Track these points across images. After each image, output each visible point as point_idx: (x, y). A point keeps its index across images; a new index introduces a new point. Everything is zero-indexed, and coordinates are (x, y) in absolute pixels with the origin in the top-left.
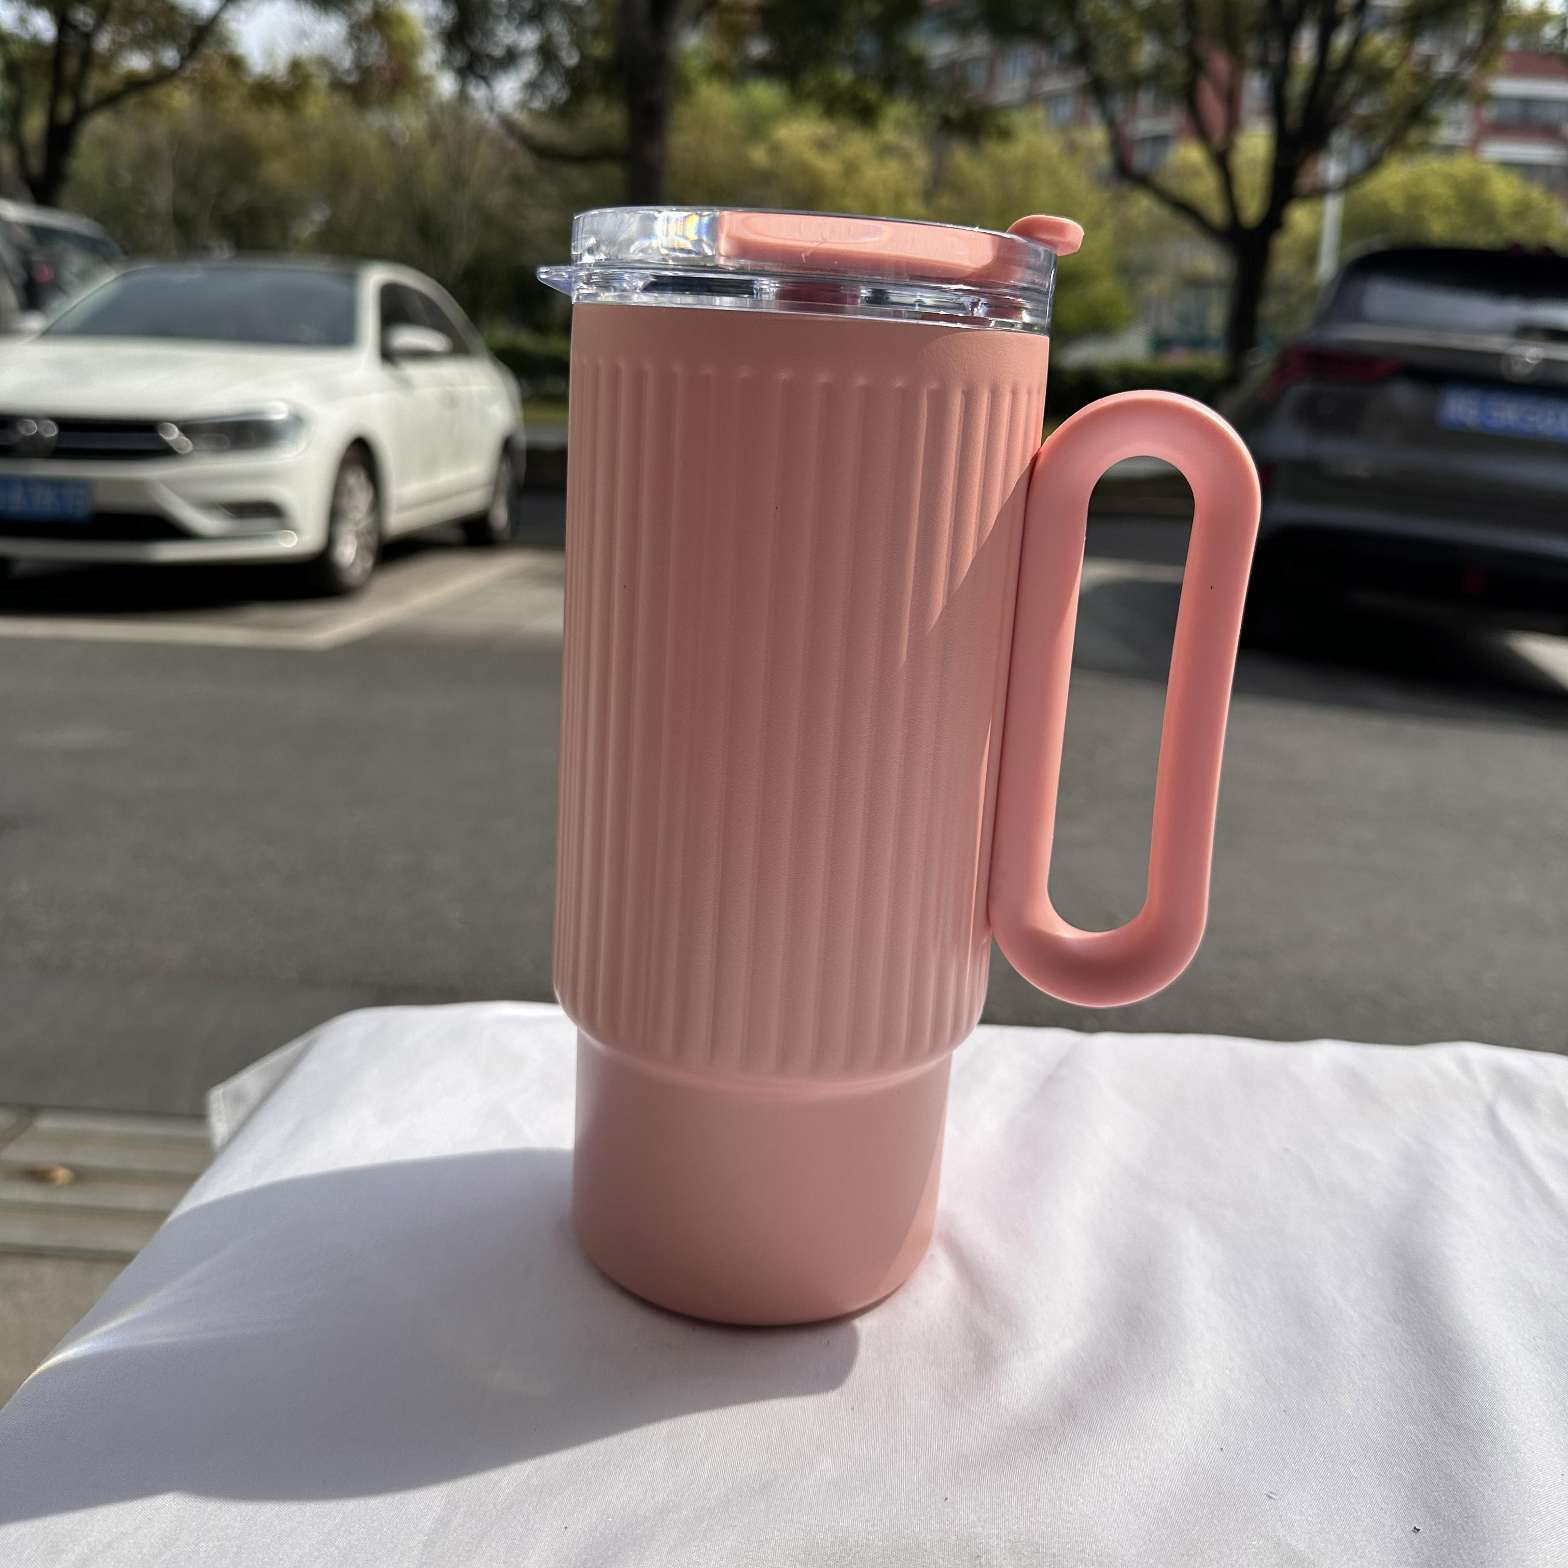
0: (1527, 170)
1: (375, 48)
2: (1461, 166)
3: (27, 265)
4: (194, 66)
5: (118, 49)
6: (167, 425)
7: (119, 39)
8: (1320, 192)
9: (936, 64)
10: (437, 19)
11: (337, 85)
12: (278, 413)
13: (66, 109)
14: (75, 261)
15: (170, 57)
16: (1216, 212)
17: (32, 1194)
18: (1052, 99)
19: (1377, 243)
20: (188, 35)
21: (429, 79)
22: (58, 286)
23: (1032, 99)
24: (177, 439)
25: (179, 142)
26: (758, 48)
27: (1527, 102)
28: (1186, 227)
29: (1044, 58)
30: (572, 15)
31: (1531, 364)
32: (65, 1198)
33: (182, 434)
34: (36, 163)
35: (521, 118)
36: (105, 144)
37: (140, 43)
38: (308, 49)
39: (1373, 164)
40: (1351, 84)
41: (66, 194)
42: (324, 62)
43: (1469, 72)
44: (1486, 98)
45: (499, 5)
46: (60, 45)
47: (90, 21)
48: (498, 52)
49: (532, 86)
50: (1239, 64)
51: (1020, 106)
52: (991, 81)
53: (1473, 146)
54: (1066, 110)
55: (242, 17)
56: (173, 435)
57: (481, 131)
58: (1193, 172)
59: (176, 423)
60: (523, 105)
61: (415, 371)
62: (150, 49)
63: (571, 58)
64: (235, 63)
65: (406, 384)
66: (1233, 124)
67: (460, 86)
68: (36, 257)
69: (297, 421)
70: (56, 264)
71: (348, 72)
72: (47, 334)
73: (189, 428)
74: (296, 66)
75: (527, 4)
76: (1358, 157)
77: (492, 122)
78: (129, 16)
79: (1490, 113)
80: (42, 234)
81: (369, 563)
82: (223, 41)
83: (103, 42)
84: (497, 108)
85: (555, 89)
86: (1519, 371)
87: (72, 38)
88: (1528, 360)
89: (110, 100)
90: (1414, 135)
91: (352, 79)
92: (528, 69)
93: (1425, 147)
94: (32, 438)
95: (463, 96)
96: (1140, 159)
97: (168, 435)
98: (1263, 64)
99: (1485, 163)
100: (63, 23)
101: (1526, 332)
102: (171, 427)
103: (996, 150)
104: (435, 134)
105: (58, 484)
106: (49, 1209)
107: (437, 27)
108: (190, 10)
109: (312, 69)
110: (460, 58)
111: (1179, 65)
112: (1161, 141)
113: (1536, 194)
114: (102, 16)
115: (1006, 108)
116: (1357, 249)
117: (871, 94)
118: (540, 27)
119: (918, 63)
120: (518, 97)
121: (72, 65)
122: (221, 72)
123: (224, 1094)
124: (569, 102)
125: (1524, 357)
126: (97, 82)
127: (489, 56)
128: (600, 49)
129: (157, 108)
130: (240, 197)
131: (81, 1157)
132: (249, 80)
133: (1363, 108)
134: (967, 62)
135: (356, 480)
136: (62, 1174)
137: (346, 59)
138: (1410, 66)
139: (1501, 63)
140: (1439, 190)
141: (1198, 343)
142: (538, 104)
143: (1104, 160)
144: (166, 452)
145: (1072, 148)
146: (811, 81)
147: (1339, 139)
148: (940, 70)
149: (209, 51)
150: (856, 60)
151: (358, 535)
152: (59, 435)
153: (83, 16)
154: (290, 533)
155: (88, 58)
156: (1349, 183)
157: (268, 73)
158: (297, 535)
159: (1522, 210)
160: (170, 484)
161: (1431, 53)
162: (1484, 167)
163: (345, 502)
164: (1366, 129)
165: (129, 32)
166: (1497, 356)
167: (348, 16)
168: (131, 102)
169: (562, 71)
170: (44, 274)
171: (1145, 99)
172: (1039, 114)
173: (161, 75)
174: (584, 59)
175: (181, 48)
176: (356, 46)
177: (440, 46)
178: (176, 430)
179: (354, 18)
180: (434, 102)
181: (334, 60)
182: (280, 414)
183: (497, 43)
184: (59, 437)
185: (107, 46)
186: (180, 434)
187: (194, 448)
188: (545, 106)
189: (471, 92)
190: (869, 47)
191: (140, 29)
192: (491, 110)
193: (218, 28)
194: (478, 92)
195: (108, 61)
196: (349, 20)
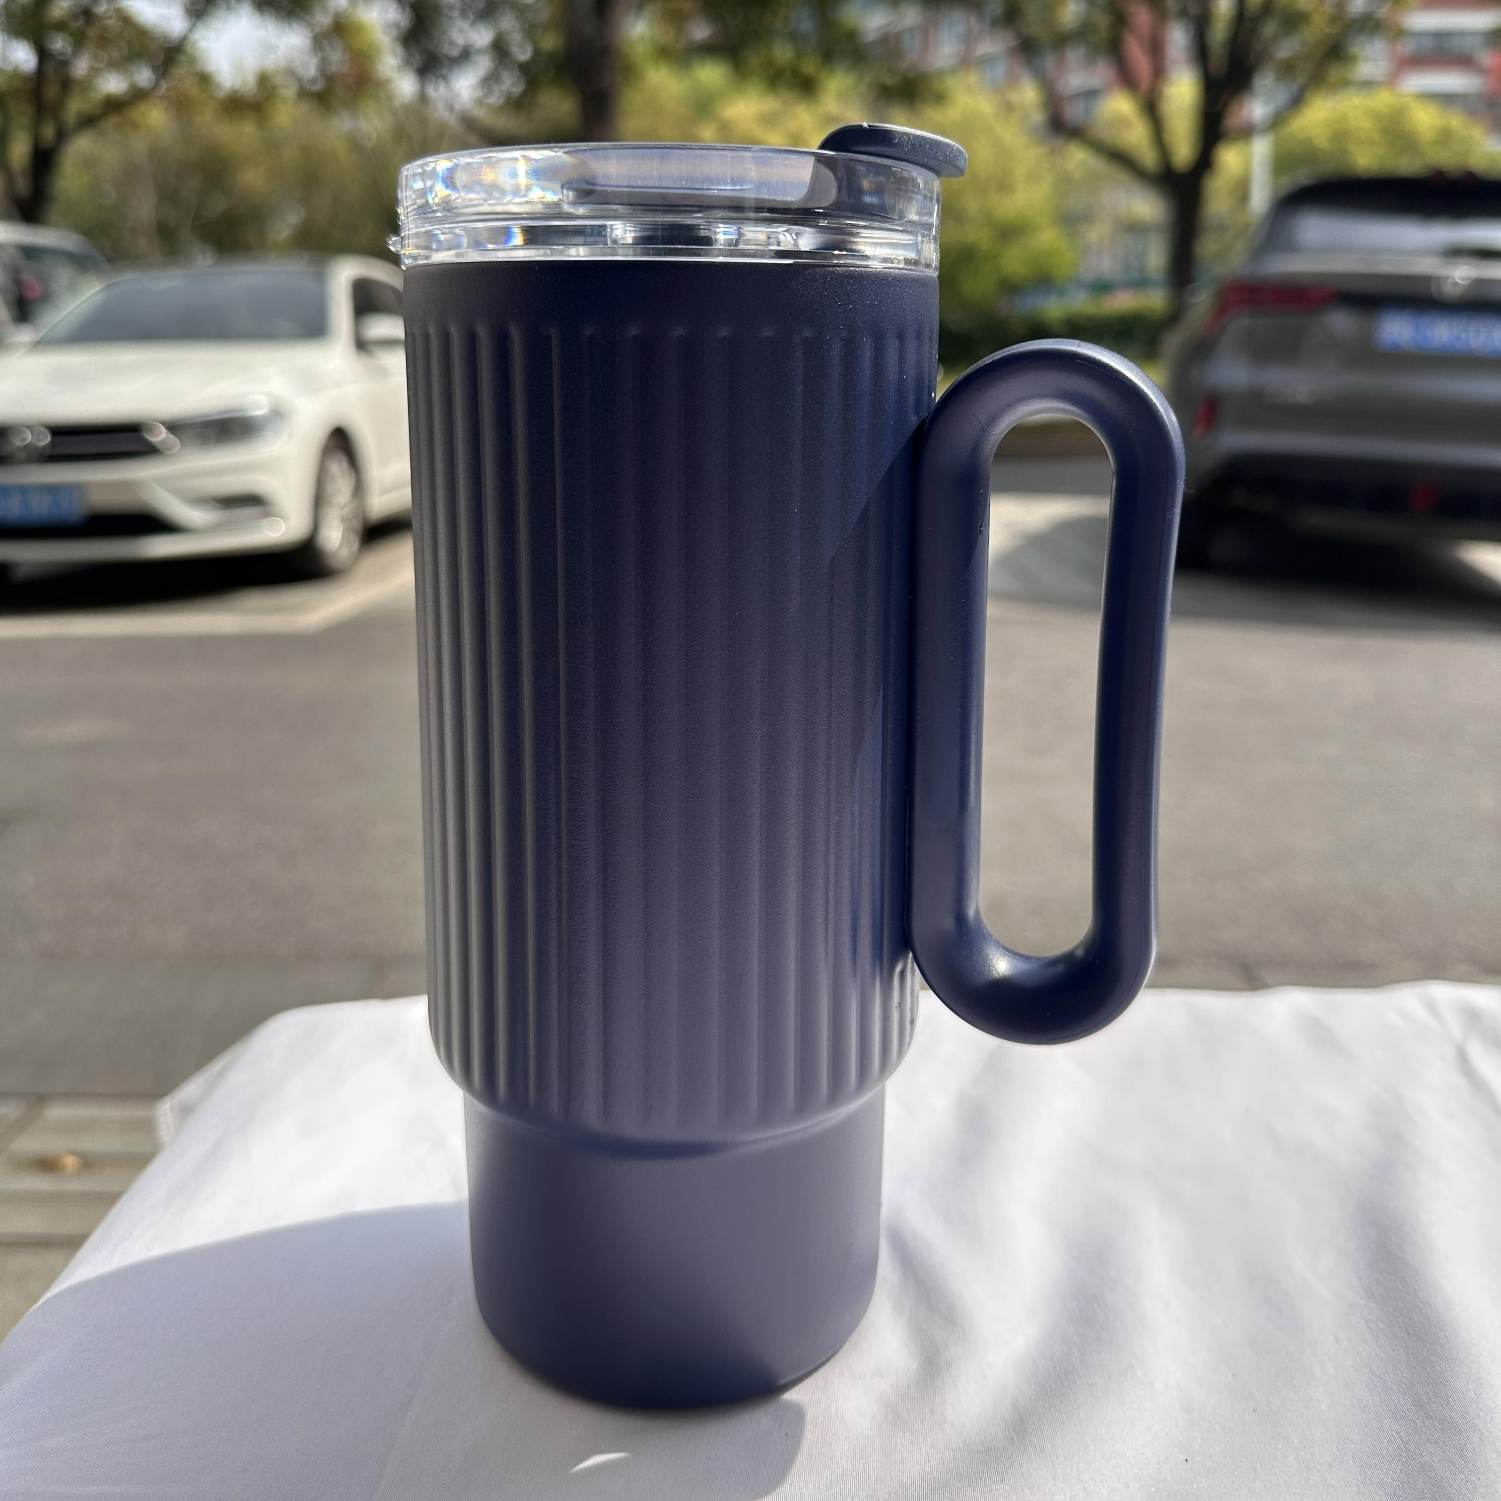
0: (1446, 99)
1: (337, 57)
2: (1383, 99)
3: (18, 283)
4: (164, 85)
5: (95, 72)
6: (154, 425)
7: (96, 66)
8: (1247, 133)
9: (871, 36)
10: (397, 26)
11: (304, 94)
12: (258, 408)
13: (49, 132)
14: (63, 274)
15: (144, 76)
16: (1149, 157)
17: (41, 1183)
18: (985, 62)
19: (1303, 177)
20: (162, 56)
21: (389, 81)
22: (46, 298)
23: (966, 62)
24: (164, 439)
25: (157, 154)
26: (701, 31)
27: (1440, 36)
28: (1121, 176)
29: (973, 21)
30: (521, 11)
31: (1460, 284)
32: (74, 1186)
33: (169, 433)
34: (23, 186)
35: (480, 113)
36: (89, 163)
37: (121, 64)
38: (274, 61)
39: (1297, 101)
40: (1269, 28)
41: (54, 213)
42: (290, 72)
43: (1384, 10)
44: (1401, 33)
45: (451, 7)
46: (40, 73)
47: (68, 49)
48: (455, 52)
49: (489, 81)
50: (1161, 14)
51: (954, 70)
52: (925, 46)
53: (1392, 80)
54: (1000, 70)
55: (211, 35)
56: (160, 436)
57: (441, 128)
58: (1123, 122)
59: (163, 423)
60: (480, 102)
61: (387, 359)
62: (127, 71)
63: (523, 53)
64: (205, 79)
65: (381, 373)
66: (1159, 72)
67: (419, 87)
68: (27, 277)
69: (277, 415)
70: (45, 279)
71: (314, 81)
72: (42, 344)
73: (174, 427)
74: (264, 80)
75: (480, 4)
76: (1282, 96)
77: (452, 120)
78: (104, 42)
79: (1407, 47)
80: (30, 253)
81: (356, 545)
82: (193, 60)
83: (81, 67)
84: (457, 107)
85: (511, 84)
87: (50, 68)
89: (89, 121)
90: (1334, 72)
91: (318, 87)
92: (483, 65)
93: (1345, 84)
94: (26, 447)
95: (423, 98)
96: (1073, 112)
97: (155, 436)
98: (1183, 13)
99: (1404, 96)
100: (43, 53)
101: (1456, 253)
102: (156, 426)
103: (932, 114)
104: (399, 133)
105: (53, 489)
106: (58, 1198)
107: (395, 33)
109: (278, 81)
110: (418, 59)
111: (1103, 21)
112: (1091, 95)
113: (1456, 121)
114: (79, 42)
115: (941, 74)
116: (1287, 184)
117: (809, 67)
118: (493, 23)
119: (852, 36)
120: (477, 94)
121: (51, 91)
122: (190, 86)
123: (171, 1107)
124: (525, 94)
126: (74, 107)
127: (446, 57)
128: (551, 42)
129: (135, 126)
130: (217, 205)
131: (90, 1144)
132: (221, 94)
133: (1285, 49)
134: (900, 33)
135: (338, 468)
136: (70, 1161)
137: (311, 69)
138: (1327, 9)
140: (1364, 125)
141: (1140, 283)
142: (495, 99)
143: (1038, 117)
144: (150, 451)
145: (1008, 108)
146: (754, 60)
147: (1264, 81)
148: (874, 42)
149: (180, 71)
150: (795, 38)
151: (343, 520)
153: (59, 44)
154: (278, 520)
155: (67, 84)
156: (1277, 122)
157: (238, 87)
158: (285, 522)
159: (1445, 137)
160: (161, 481)
162: (1403, 100)
163: (330, 489)
164: (1288, 69)
165: (105, 57)
166: (1426, 279)
167: (311, 26)
168: (109, 124)
169: (516, 65)
170: (34, 290)
171: (1074, 55)
172: (973, 78)
173: (137, 96)
174: (537, 52)
175: (155, 69)
176: (320, 55)
177: (399, 49)
178: (163, 429)
179: (317, 29)
180: (397, 103)
181: (300, 71)
182: (261, 408)
183: (452, 43)
184: (53, 443)
185: (85, 72)
186: (167, 433)
187: (182, 446)
188: (502, 101)
189: (431, 92)
190: (806, 23)
191: (115, 54)
192: (451, 108)
193: (188, 48)
194: (437, 92)
195: (86, 85)
196: (312, 31)
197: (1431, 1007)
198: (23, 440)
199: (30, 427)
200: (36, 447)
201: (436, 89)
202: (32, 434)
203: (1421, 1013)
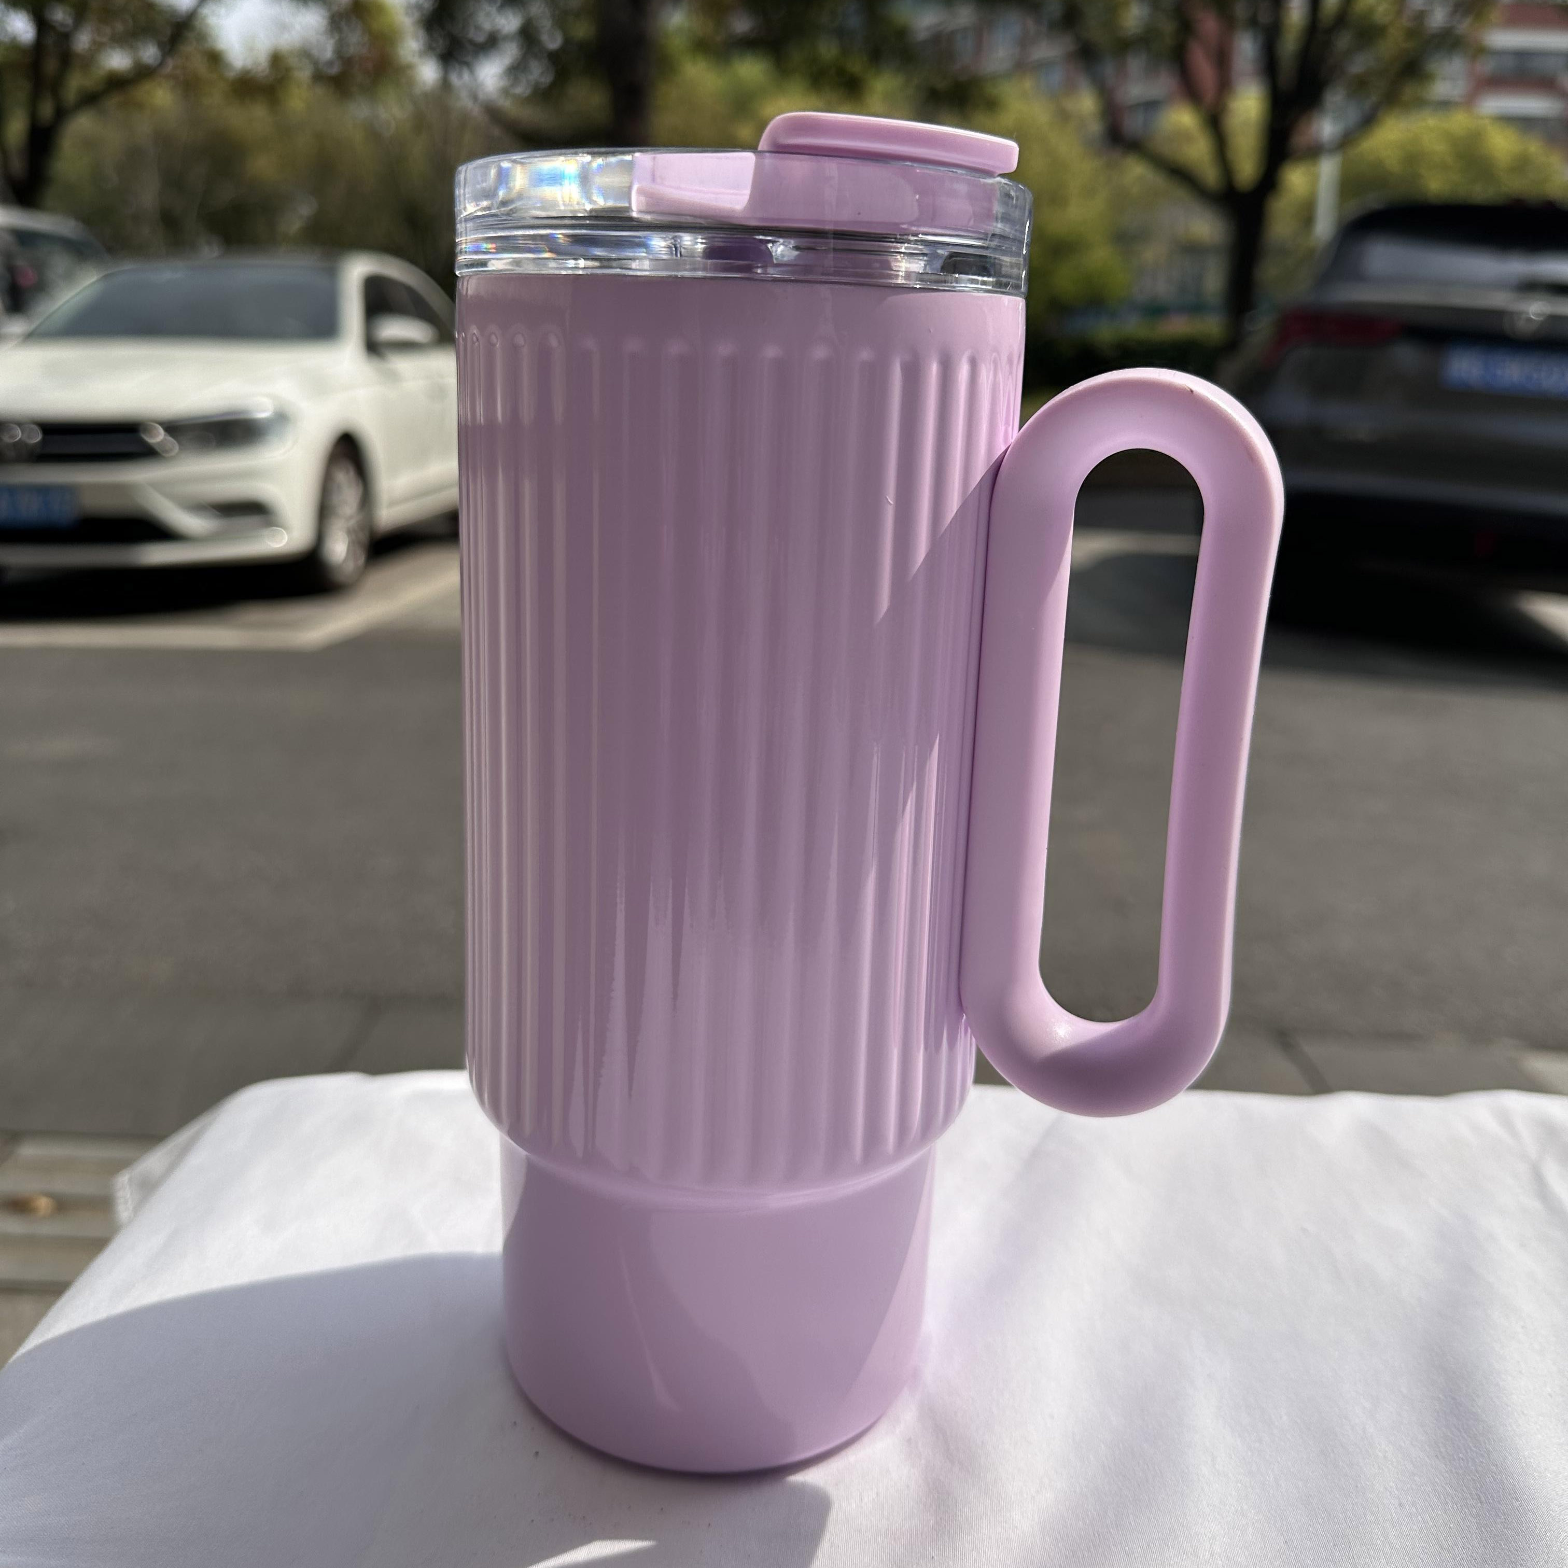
0: (1525, 123)
1: (356, 40)
2: (1459, 122)
3: (11, 270)
4: (170, 63)
5: (98, 47)
6: (152, 426)
7: (98, 39)
8: (1314, 152)
9: (922, 35)
10: (419, 8)
11: (319, 77)
12: (262, 411)
13: (47, 110)
14: (59, 262)
15: (150, 53)
16: (1210, 175)
17: (13, 1226)
18: (1042, 66)
19: (1373, 201)
20: (168, 32)
21: (410, 67)
22: (41, 287)
23: (1021, 67)
24: (162, 441)
25: (163, 140)
26: (742, 24)
27: (1522, 55)
28: (1180, 193)
29: (1030, 23)
31: (1535, 320)
32: (47, 1229)
33: (167, 434)
34: (18, 166)
35: (506, 104)
36: (90, 144)
37: (126, 39)
38: (287, 41)
39: (1368, 121)
40: (1343, 41)
41: (51, 196)
42: (305, 53)
43: (1464, 26)
44: (1481, 51)
46: (38, 46)
47: (69, 21)
48: (480, 38)
49: (515, 71)
50: (1229, 23)
51: (1008, 75)
52: (979, 48)
53: (1469, 101)
54: (1057, 76)
55: (222, 11)
56: (158, 437)
57: (465, 119)
58: (1183, 136)
59: (161, 424)
60: (505, 92)
61: (403, 364)
62: (131, 47)
63: (552, 41)
64: (215, 58)
65: (393, 377)
66: (1225, 85)
67: (443, 73)
68: (21, 263)
69: (282, 418)
70: (40, 267)
71: (330, 63)
72: (32, 337)
73: (174, 428)
74: (276, 59)
76: (1353, 114)
77: (476, 111)
78: (107, 15)
79: (1486, 67)
80: (24, 238)
81: (362, 560)
82: (202, 37)
83: (83, 41)
84: (481, 96)
85: (539, 73)
86: (1522, 327)
87: (50, 41)
88: (1532, 317)
89: (90, 99)
90: (1409, 91)
91: (335, 70)
92: (509, 54)
93: (1420, 103)
94: (15, 444)
95: (445, 85)
96: (1133, 124)
97: (151, 437)
98: (1253, 22)
99: (1481, 118)
100: (42, 24)
101: (1531, 287)
102: (155, 428)
104: (419, 123)
105: (44, 490)
106: (31, 1241)
107: (417, 15)
108: (169, 6)
109: (293, 62)
110: (441, 44)
111: (1168, 27)
112: (1151, 106)
113: (1534, 147)
114: (80, 14)
115: (994, 79)
116: (1355, 208)
117: (855, 66)
118: (522, 9)
119: (902, 33)
120: (503, 83)
121: (51, 66)
122: (199, 66)
124: (553, 86)
125: (1528, 313)
126: (75, 83)
127: (471, 42)
128: (583, 30)
129: (138, 106)
130: (226, 194)
131: (63, 1185)
132: (231, 75)
133: (1359, 65)
134: (953, 33)
135: (345, 478)
136: (43, 1204)
137: (327, 51)
138: (1405, 22)
139: (1495, 15)
140: (1437, 147)
141: (1196, 308)
142: (521, 90)
143: (1095, 127)
144: (149, 453)
145: (1063, 116)
146: (797, 56)
147: (1335, 97)
148: (924, 42)
149: (189, 48)
150: (841, 33)
151: (349, 532)
152: (43, 439)
153: (60, 15)
154: (280, 530)
155: (67, 58)
156: (1345, 142)
157: (250, 67)
158: (287, 533)
159: (1522, 164)
160: (158, 486)
161: (1423, 9)
162: (1481, 122)
163: (336, 499)
164: (1360, 86)
165: (108, 30)
166: (1499, 314)
167: (328, 5)
168: (112, 102)
169: (545, 54)
170: (28, 277)
171: (1135, 64)
172: (1028, 84)
173: (142, 73)
174: (567, 41)
175: (161, 45)
176: (337, 37)
177: (421, 33)
178: (161, 431)
179: (335, 8)
180: (417, 91)
181: (315, 52)
182: (264, 411)
183: (478, 28)
184: (44, 442)
185: (87, 46)
186: (165, 435)
187: (180, 449)
188: (528, 92)
189: (454, 79)
190: (854, 21)
191: (119, 27)
192: (474, 97)
193: (197, 23)
194: (460, 80)
195: (89, 61)
196: (329, 10)
197: (1505, 1118)
198: (13, 437)
199: (20, 424)
200: (26, 445)
201: (460, 76)
202: (22, 432)
203: (1492, 1125)
